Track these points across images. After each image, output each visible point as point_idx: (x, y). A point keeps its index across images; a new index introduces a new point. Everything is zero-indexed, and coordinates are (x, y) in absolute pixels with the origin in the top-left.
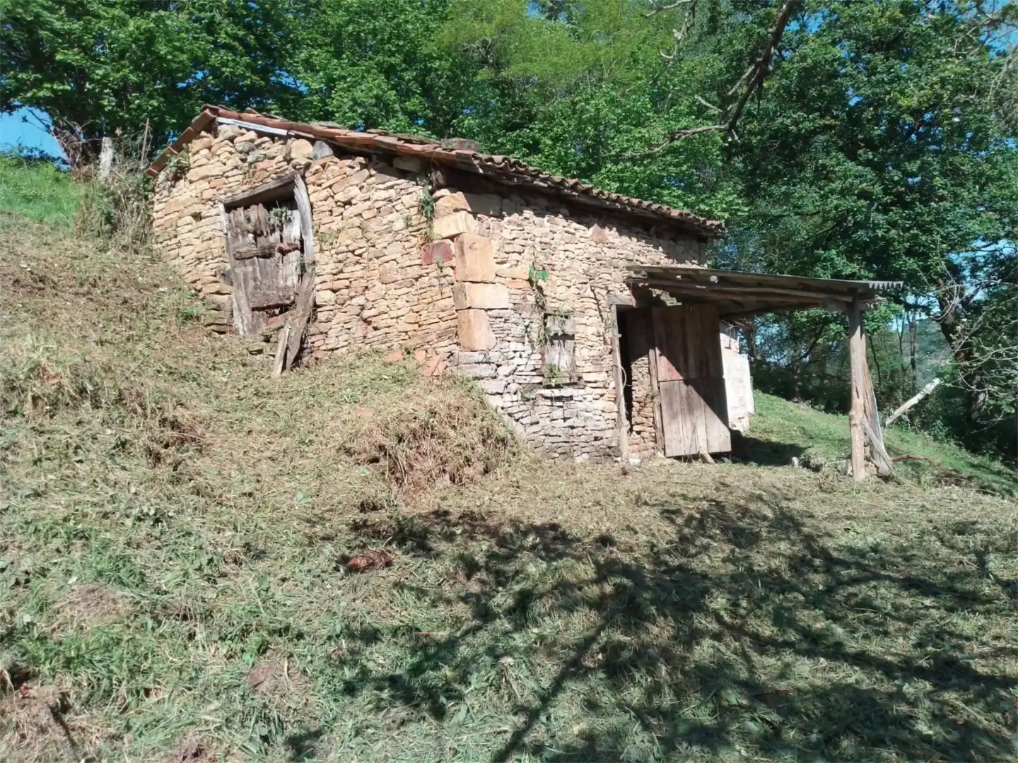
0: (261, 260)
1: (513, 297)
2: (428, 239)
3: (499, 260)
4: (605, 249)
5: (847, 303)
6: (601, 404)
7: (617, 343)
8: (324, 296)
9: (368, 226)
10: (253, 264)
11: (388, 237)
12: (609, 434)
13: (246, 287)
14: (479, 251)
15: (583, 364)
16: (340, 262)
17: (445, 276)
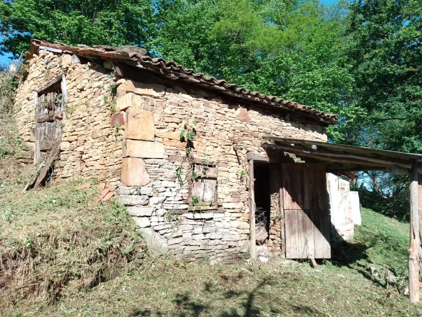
0: (49, 123)
1: (168, 151)
2: (113, 111)
3: (159, 127)
4: (248, 125)
5: (409, 169)
6: (236, 224)
7: (252, 184)
8: (64, 145)
9: (89, 104)
10: (45, 125)
11: (97, 110)
12: (241, 243)
13: (40, 138)
14: (142, 120)
15: (224, 197)
16: (75, 125)
17: (120, 135)
